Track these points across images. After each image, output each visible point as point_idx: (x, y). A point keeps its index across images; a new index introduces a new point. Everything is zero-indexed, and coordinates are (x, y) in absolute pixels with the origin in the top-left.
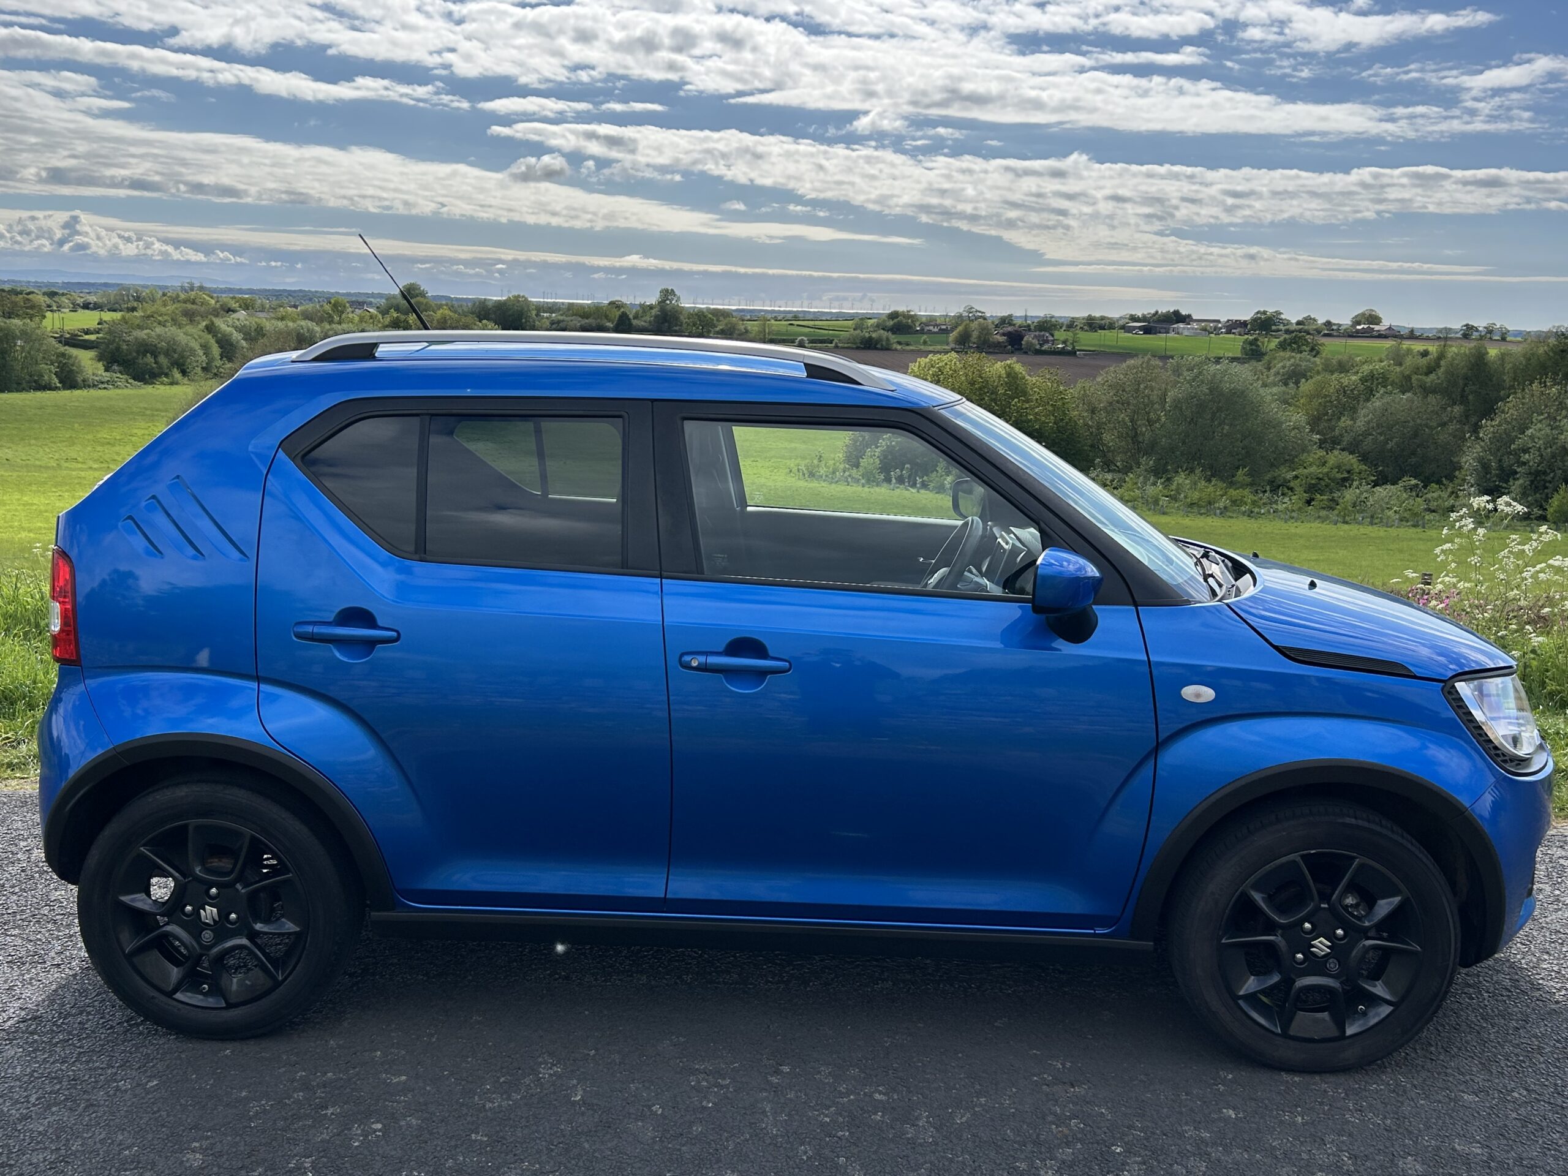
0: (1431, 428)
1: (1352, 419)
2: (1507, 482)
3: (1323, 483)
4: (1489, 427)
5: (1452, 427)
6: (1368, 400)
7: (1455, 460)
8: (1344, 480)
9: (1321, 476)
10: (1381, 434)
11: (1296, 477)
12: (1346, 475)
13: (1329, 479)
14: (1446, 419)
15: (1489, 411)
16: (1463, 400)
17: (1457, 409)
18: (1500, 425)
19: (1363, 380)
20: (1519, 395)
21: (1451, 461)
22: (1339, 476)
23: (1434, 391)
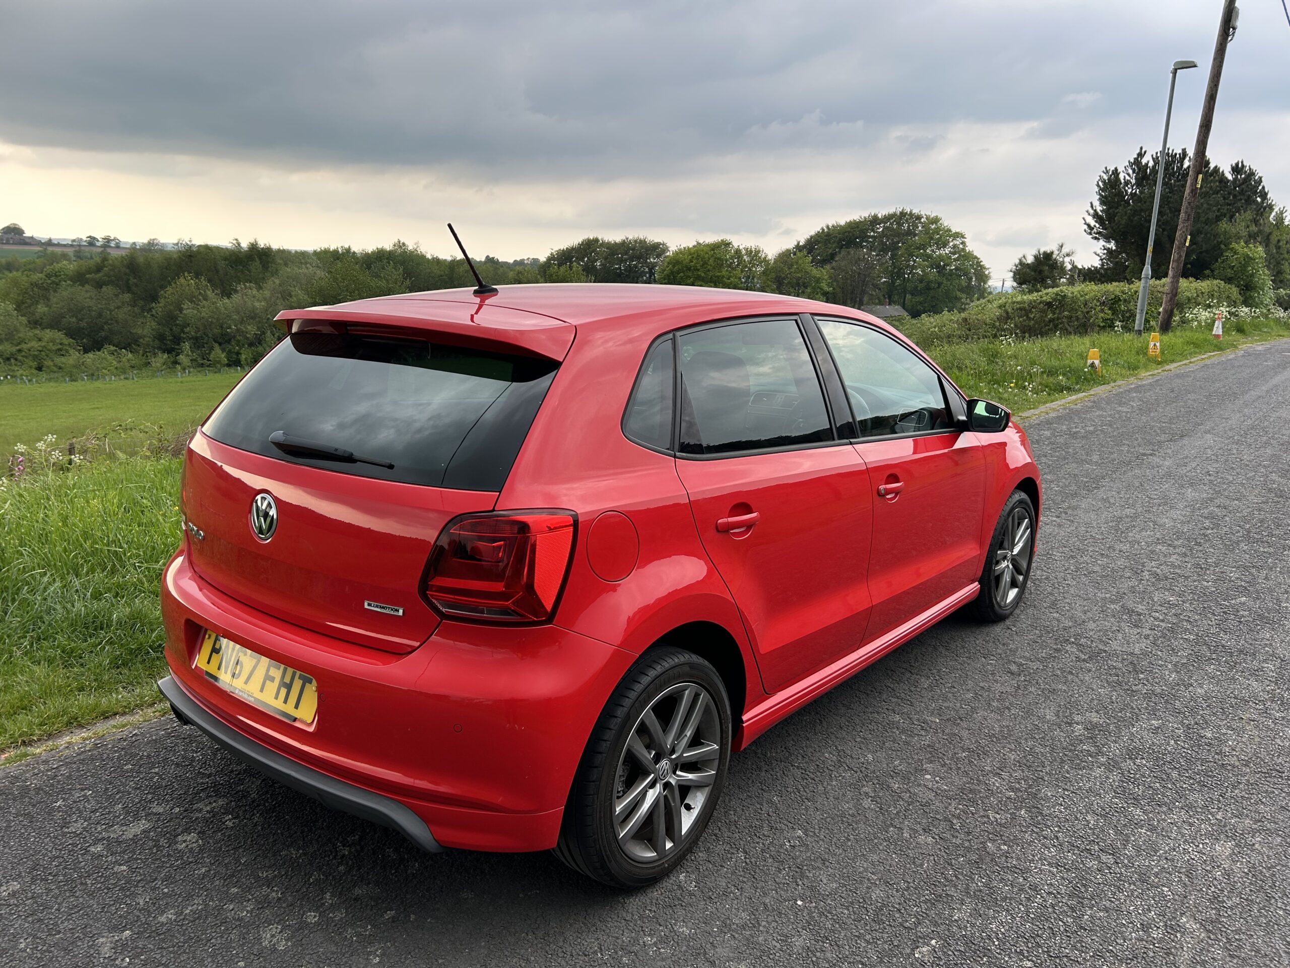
0: (111, 311)
1: (47, 306)
2: (179, 344)
3: (43, 353)
4: (159, 308)
5: (127, 309)
6: (55, 291)
7: (134, 331)
8: (60, 350)
9: (40, 349)
10: (73, 316)
11: (20, 351)
12: (60, 346)
13: (48, 350)
14: (120, 304)
15: (154, 298)
16: (129, 290)
17: (127, 297)
18: (165, 306)
19: (48, 276)
20: (174, 285)
21: (131, 333)
22: (54, 348)
23: (106, 284)
